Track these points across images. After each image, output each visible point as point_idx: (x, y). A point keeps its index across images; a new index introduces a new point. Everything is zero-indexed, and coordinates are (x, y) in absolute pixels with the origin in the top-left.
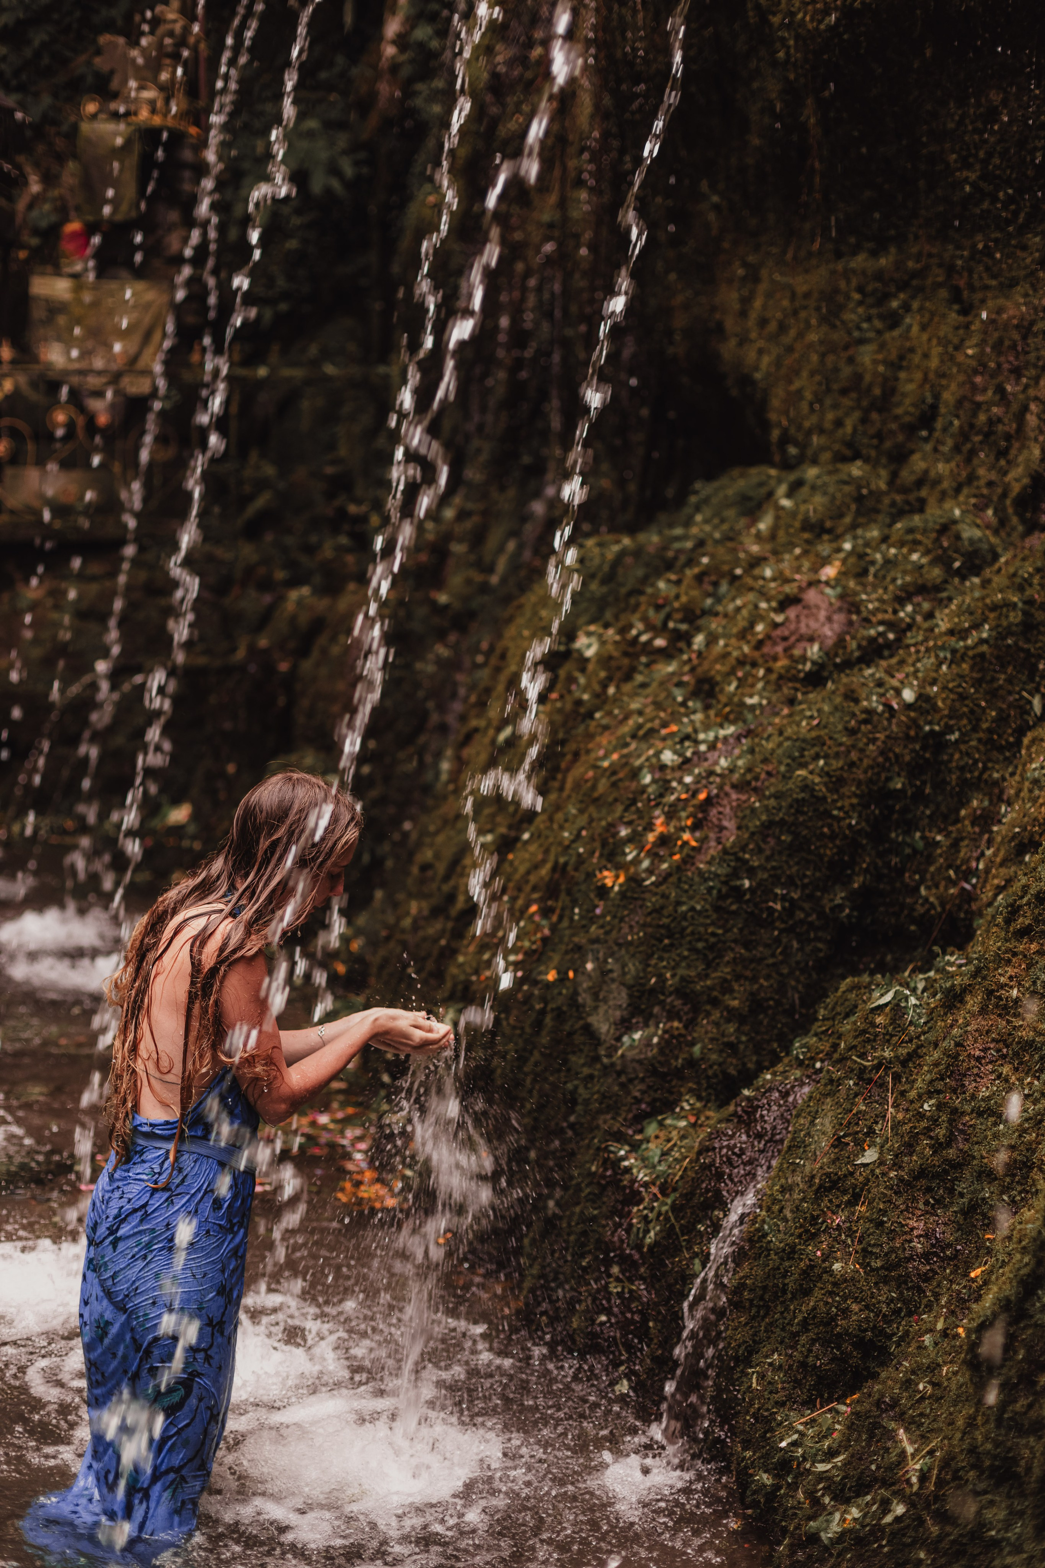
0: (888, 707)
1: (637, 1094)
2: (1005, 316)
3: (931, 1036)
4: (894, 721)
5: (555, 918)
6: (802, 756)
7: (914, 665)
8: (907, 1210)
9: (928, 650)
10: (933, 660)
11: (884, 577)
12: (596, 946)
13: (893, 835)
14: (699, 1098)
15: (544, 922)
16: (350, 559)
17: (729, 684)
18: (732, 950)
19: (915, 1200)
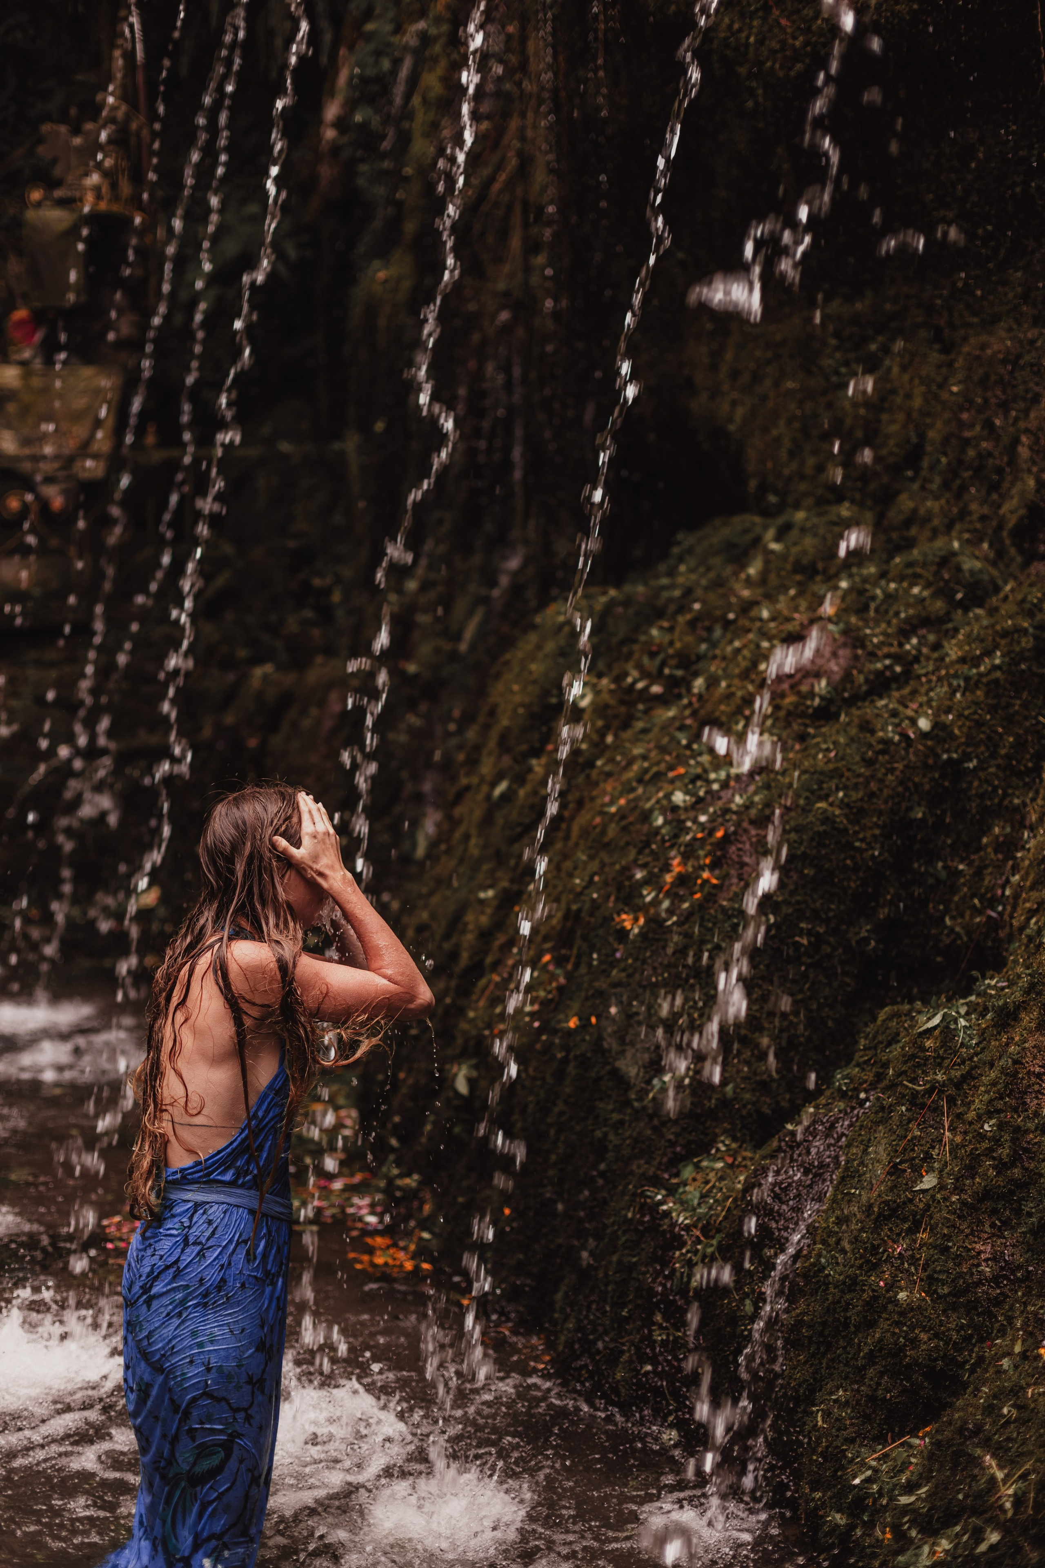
0: (904, 736)
1: (672, 1137)
2: (989, 352)
3: (986, 1056)
4: (911, 750)
5: (570, 967)
6: (821, 789)
7: (927, 694)
8: (972, 1233)
9: (940, 679)
10: (945, 689)
11: (887, 612)
12: (618, 990)
13: (916, 865)
14: (734, 1139)
15: (559, 971)
16: (316, 632)
17: (737, 723)
18: (760, 987)
19: (980, 1222)
